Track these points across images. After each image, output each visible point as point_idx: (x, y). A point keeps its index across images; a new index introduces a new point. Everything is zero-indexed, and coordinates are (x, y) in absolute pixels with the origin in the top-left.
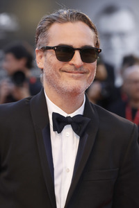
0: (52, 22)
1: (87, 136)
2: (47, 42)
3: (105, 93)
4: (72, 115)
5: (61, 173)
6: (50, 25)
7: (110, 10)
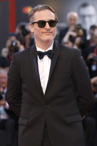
0: (35, 11)
1: (54, 58)
2: (34, 20)
3: (83, 42)
4: (46, 51)
5: (44, 77)
6: (34, 12)
7: (85, 5)
